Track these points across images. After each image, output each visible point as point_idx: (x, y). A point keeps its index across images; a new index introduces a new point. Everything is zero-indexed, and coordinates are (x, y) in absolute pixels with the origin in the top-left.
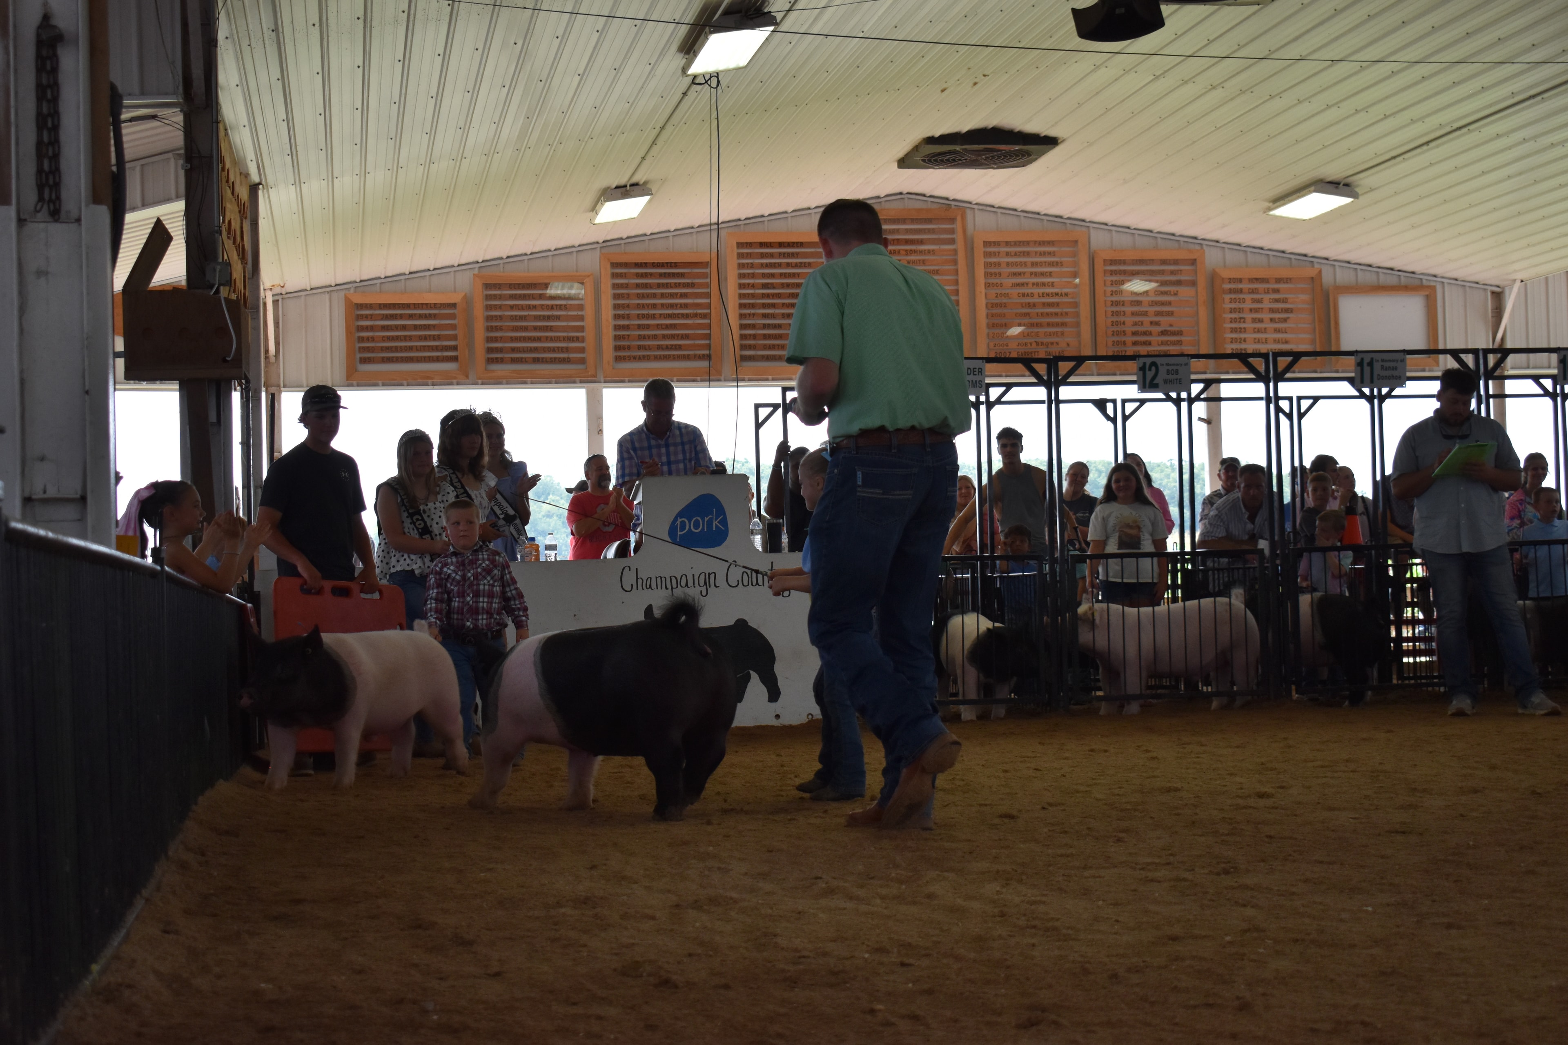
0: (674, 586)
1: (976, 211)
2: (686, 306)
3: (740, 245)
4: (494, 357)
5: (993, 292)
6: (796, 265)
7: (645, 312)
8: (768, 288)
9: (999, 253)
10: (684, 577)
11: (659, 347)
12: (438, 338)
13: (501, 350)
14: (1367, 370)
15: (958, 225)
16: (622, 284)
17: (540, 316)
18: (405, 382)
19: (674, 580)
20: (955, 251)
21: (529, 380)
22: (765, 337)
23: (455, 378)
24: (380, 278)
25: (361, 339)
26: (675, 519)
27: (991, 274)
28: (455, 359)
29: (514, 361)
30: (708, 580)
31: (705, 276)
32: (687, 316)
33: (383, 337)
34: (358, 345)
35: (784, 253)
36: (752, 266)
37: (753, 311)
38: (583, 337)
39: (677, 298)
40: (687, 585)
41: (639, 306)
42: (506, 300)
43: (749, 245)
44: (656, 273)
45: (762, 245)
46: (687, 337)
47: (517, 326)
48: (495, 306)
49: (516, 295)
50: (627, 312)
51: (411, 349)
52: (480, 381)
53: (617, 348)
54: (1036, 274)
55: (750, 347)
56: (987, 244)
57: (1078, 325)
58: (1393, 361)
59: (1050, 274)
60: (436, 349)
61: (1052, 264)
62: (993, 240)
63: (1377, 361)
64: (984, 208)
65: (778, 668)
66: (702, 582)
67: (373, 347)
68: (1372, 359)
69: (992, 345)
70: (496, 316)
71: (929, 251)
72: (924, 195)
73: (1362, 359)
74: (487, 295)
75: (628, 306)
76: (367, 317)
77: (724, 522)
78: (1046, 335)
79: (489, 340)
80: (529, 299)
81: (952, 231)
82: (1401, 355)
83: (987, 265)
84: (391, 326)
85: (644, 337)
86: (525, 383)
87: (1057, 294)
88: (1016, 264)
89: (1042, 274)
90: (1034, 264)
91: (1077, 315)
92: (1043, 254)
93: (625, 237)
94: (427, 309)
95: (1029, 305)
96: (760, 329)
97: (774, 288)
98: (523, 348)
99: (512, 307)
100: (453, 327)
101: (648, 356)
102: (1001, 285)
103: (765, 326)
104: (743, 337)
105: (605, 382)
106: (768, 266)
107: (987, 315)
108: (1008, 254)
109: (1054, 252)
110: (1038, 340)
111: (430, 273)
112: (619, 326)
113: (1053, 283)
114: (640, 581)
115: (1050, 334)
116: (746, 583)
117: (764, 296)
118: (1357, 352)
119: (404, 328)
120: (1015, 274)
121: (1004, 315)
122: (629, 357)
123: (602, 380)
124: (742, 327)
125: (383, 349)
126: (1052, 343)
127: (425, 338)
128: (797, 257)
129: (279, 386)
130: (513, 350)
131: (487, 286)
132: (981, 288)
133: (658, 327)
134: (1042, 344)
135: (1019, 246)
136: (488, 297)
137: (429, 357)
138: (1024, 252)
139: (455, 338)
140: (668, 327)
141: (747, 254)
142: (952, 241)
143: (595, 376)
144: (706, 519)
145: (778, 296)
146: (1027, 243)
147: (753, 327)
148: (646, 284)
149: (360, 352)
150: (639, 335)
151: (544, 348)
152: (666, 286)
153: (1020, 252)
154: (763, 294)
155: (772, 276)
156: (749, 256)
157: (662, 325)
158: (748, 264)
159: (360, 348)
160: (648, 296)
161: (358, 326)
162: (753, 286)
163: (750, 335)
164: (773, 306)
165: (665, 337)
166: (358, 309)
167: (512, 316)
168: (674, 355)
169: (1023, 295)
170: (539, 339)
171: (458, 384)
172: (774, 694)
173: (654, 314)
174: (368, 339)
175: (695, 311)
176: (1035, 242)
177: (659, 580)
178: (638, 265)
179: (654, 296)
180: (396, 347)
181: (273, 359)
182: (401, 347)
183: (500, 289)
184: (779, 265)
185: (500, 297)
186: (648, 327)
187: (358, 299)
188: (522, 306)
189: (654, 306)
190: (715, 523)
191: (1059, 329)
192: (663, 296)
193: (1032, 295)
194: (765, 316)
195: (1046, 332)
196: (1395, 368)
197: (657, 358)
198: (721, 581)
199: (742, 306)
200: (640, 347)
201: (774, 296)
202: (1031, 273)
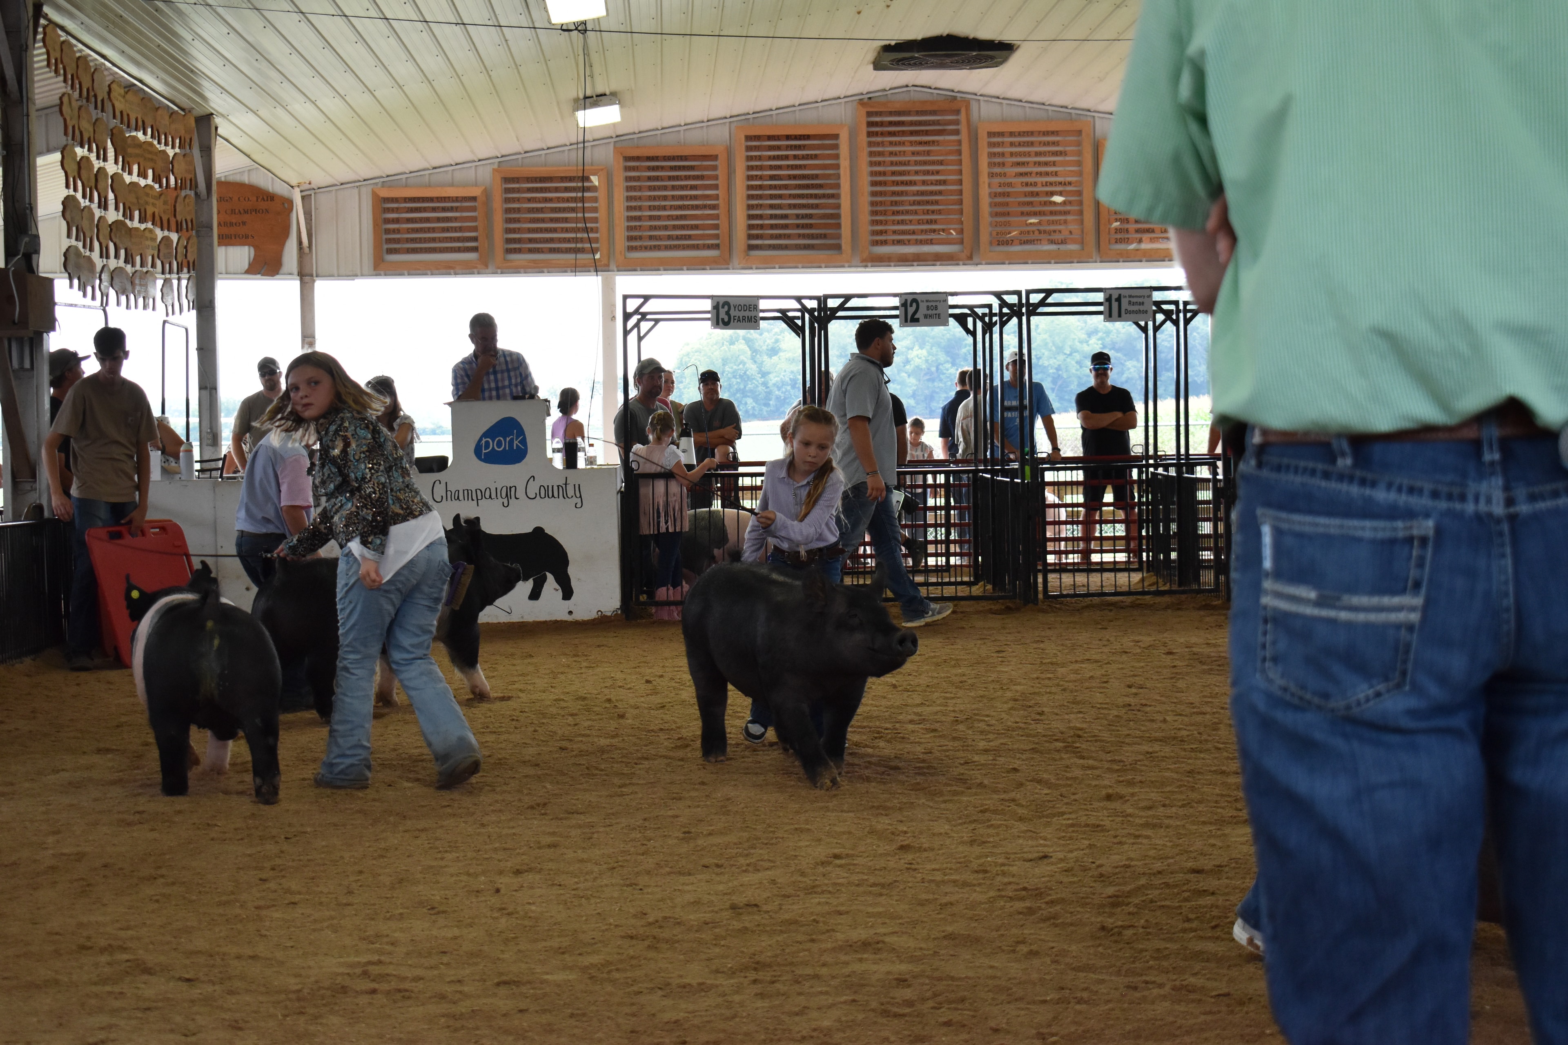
0: (479, 497)
1: (982, 103)
2: (695, 197)
3: (748, 138)
4: (513, 246)
5: (996, 180)
6: (804, 157)
7: (657, 203)
8: (775, 180)
9: (1003, 143)
10: (488, 490)
11: (670, 238)
12: (460, 229)
13: (519, 241)
14: (1115, 305)
15: (962, 117)
16: (634, 177)
17: (556, 208)
18: (429, 272)
19: (479, 492)
20: (959, 142)
21: (545, 270)
22: (772, 227)
23: (476, 268)
24: (406, 173)
25: (387, 231)
26: (480, 440)
27: (995, 164)
28: (475, 249)
29: (531, 251)
30: (509, 493)
31: (715, 168)
32: (697, 207)
33: (408, 229)
34: (385, 237)
35: (791, 146)
36: (760, 158)
37: (761, 202)
38: (597, 228)
39: (687, 190)
40: (490, 497)
41: (650, 198)
42: (524, 192)
43: (758, 138)
44: (667, 166)
45: (770, 138)
46: (696, 227)
47: (534, 218)
48: (513, 198)
49: (533, 188)
50: (639, 204)
51: (434, 240)
52: (499, 271)
53: (630, 238)
54: (1039, 164)
55: (758, 237)
56: (991, 134)
57: (1081, 213)
58: (1140, 297)
59: (1054, 164)
60: (458, 240)
61: (1055, 154)
62: (997, 130)
63: (1125, 297)
64: (989, 99)
65: (572, 571)
66: (504, 495)
67: (399, 239)
68: (1120, 295)
69: (994, 233)
70: (514, 209)
71: (933, 142)
72: (930, 88)
73: (1111, 295)
74: (505, 189)
75: (640, 198)
76: (392, 210)
77: (524, 442)
78: (1049, 223)
79: (508, 231)
80: (546, 192)
81: (957, 122)
82: (1148, 291)
83: (992, 155)
84: (416, 218)
85: (655, 228)
86: (543, 272)
87: (1060, 183)
88: (1020, 154)
89: (1046, 164)
90: (1037, 154)
91: (1081, 203)
92: (1047, 144)
93: (637, 131)
94: (449, 202)
95: (1032, 194)
96: (767, 219)
97: (781, 179)
98: (540, 238)
99: (530, 200)
100: (474, 219)
101: (659, 245)
102: (1005, 175)
103: (772, 217)
104: (750, 227)
105: (618, 271)
106: (775, 158)
107: (991, 205)
108: (1012, 144)
109: (1058, 142)
110: (1041, 228)
111: (452, 168)
112: (631, 217)
113: (1056, 172)
114: (449, 493)
115: (1053, 222)
116: (543, 496)
117: (771, 187)
118: (1106, 289)
119: (427, 220)
120: (1018, 164)
121: (1007, 204)
122: (641, 246)
123: (615, 269)
124: (750, 217)
125: (408, 240)
126: (1055, 231)
127: (447, 230)
128: (804, 149)
129: (312, 276)
130: (531, 240)
131: (507, 180)
132: (984, 179)
133: (669, 218)
134: (1045, 232)
135: (1023, 136)
136: (507, 191)
137: (451, 248)
138: (1028, 142)
139: (475, 229)
140: (678, 218)
141: (755, 146)
142: (957, 132)
143: (608, 265)
144: (508, 439)
145: (786, 187)
146: (1032, 133)
147: (760, 217)
148: (658, 176)
149: (386, 243)
150: (651, 226)
151: (560, 238)
152: (677, 178)
153: (1024, 142)
154: (771, 185)
155: (779, 167)
156: (757, 148)
157: (672, 216)
158: (756, 156)
159: (386, 239)
160: (660, 188)
161: (385, 219)
162: (761, 178)
163: (758, 225)
164: (780, 197)
165: (675, 227)
166: (384, 202)
167: (529, 208)
168: (683, 245)
169: (1027, 184)
170: (555, 230)
171: (479, 273)
172: (568, 593)
173: (665, 206)
174: (394, 231)
175: (705, 202)
176: (1040, 132)
177: (466, 492)
178: (649, 159)
179: (665, 188)
180: (420, 238)
181: (307, 250)
182: (425, 238)
183: (518, 182)
184: (786, 157)
185: (518, 190)
186: (659, 218)
187: (385, 193)
188: (539, 198)
189: (665, 198)
190: (516, 442)
191: (1062, 218)
192: (674, 188)
193: (1035, 184)
194: (772, 207)
195: (1048, 221)
196: (1143, 303)
197: (668, 248)
198: (521, 493)
199: (750, 197)
200: (651, 238)
201: (780, 187)
202: (1035, 163)
